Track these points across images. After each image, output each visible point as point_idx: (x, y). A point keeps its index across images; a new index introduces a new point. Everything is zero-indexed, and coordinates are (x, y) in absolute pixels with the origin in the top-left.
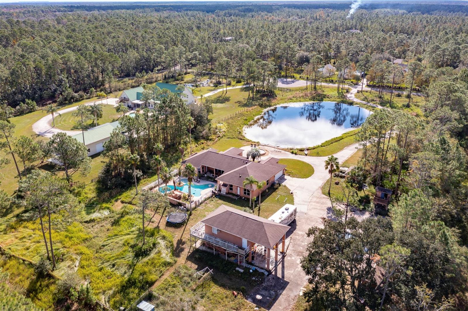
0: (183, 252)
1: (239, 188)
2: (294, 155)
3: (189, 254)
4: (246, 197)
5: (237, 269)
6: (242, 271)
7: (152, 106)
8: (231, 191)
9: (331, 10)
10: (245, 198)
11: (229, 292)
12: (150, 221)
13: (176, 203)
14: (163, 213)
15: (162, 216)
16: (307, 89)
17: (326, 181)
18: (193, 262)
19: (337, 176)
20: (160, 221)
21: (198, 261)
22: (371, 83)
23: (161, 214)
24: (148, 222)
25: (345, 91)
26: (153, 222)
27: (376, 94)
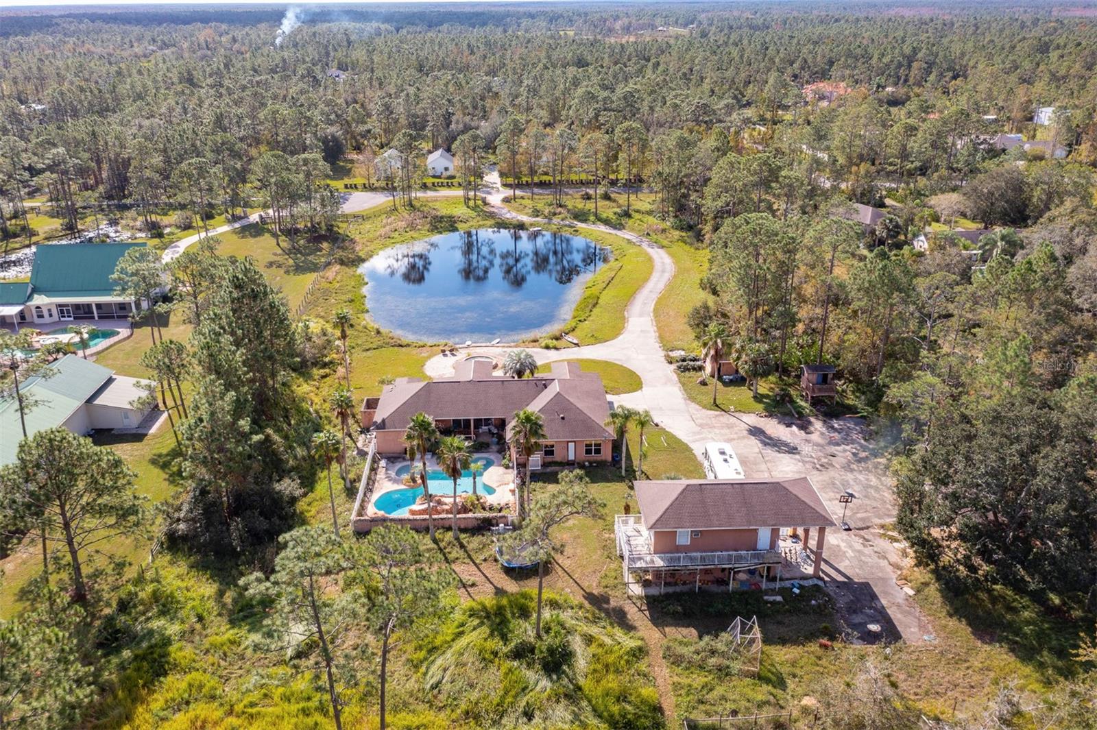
0: (629, 617)
1: (571, 445)
2: (553, 352)
3: (647, 613)
4: (592, 459)
5: (765, 598)
6: (779, 598)
7: (51, 315)
8: (549, 458)
9: (224, 27)
10: (591, 463)
11: (813, 647)
12: (464, 586)
13: (475, 523)
14: (469, 557)
15: (475, 564)
16: (396, 209)
17: (679, 385)
18: (677, 625)
19: (686, 369)
20: (486, 577)
21: (683, 619)
22: (510, 180)
23: (467, 561)
24: (463, 590)
25: (479, 202)
26: (473, 585)
27: (544, 200)
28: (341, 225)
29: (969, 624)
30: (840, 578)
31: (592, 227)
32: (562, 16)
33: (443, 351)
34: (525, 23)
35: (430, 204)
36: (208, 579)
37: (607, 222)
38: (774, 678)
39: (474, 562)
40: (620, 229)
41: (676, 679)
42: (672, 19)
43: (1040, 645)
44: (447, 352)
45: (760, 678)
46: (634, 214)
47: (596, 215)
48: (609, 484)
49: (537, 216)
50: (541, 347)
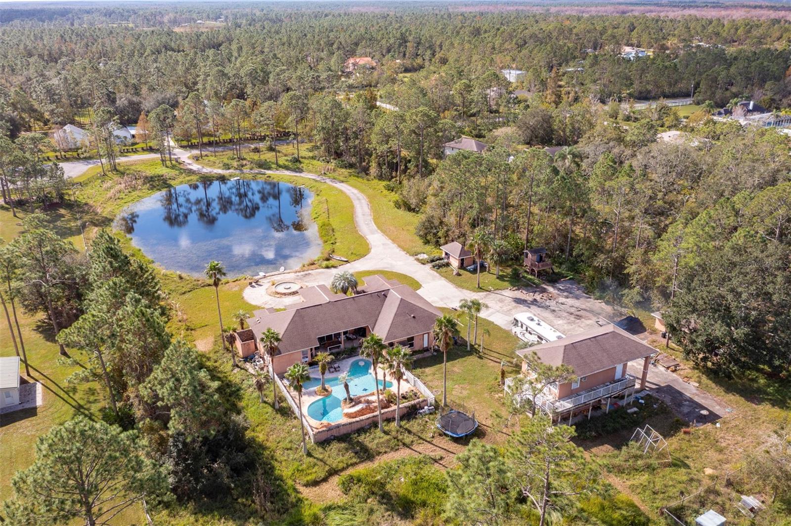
1: (425, 336)
5: (629, 411)
6: (636, 409)
8: (411, 349)
11: (681, 435)
12: (436, 461)
13: (405, 411)
14: (420, 438)
15: (429, 442)
16: (105, 175)
17: (443, 278)
18: (596, 446)
19: (440, 266)
20: (445, 450)
21: (598, 440)
22: (185, 143)
23: (421, 441)
24: (436, 465)
25: (174, 162)
26: (442, 458)
27: (226, 155)
28: (71, 192)
29: (741, 396)
30: (654, 387)
31: (278, 172)
32: (114, 12)
33: (250, 283)
34: (86, 17)
35: (133, 167)
36: (219, 520)
37: (287, 168)
38: (679, 463)
39: (426, 441)
40: (300, 172)
41: (629, 483)
42: (204, 15)
43: (783, 397)
44: (254, 284)
45: (675, 465)
46: (301, 160)
47: (277, 163)
48: (464, 359)
49: (229, 169)
50: (322, 268)
